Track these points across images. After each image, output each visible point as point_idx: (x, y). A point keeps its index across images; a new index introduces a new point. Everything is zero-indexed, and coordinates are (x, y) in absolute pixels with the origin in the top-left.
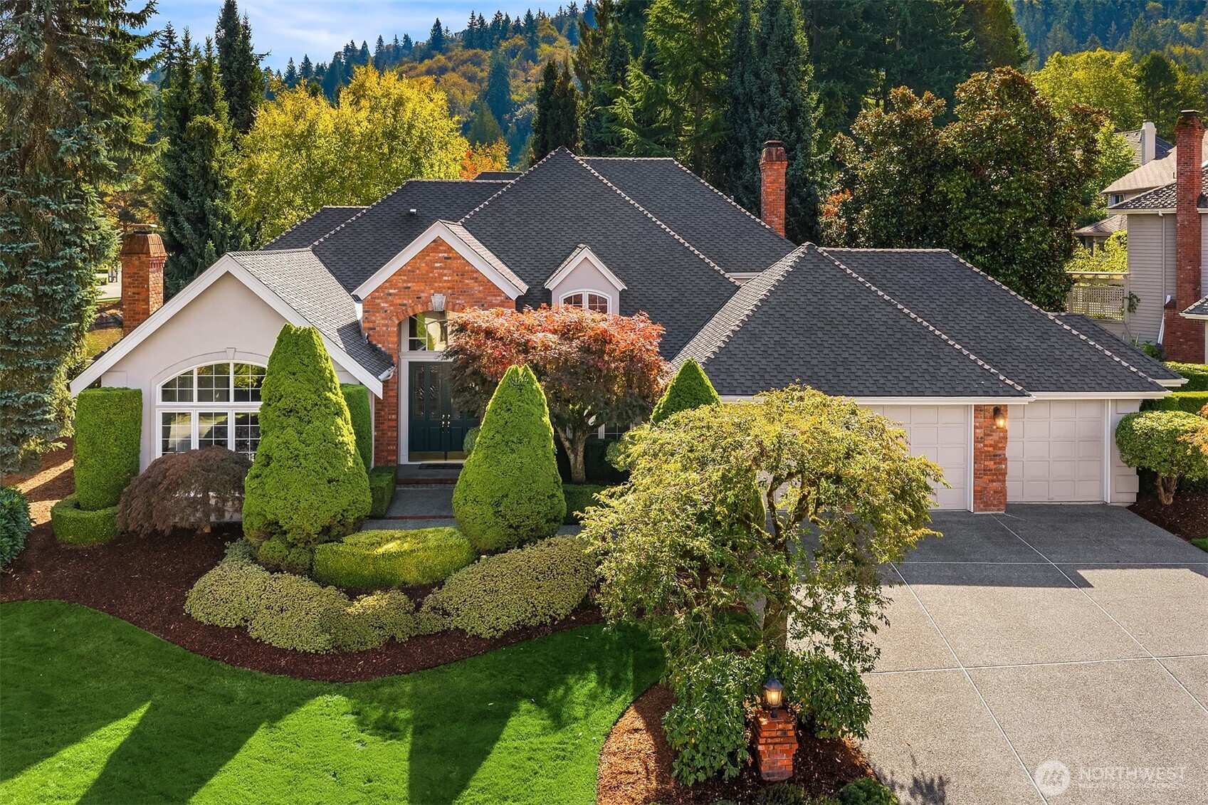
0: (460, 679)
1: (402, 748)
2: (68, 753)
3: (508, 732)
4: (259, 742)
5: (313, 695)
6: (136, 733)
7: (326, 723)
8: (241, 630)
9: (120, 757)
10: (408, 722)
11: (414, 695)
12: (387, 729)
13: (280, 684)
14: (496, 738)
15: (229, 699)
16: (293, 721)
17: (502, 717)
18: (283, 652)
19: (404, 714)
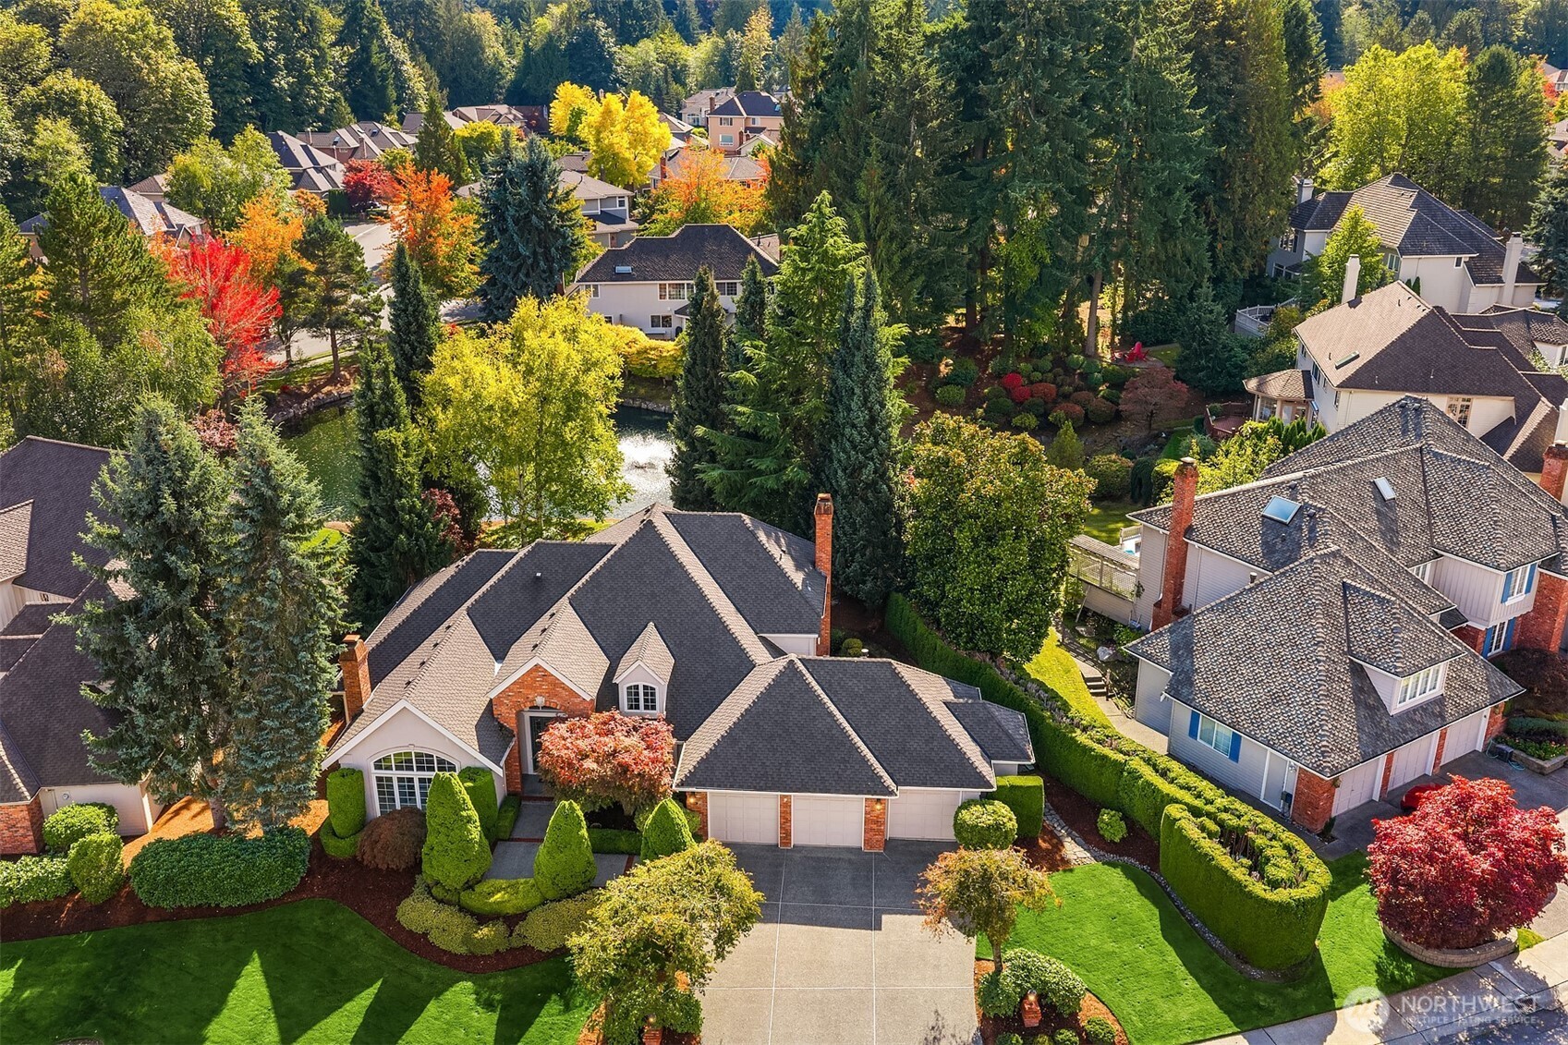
0: (529, 976)
1: (495, 1017)
2: (348, 1006)
3: (543, 1012)
4: (432, 1008)
5: (458, 981)
6: (377, 997)
7: (463, 999)
8: (425, 935)
9: (372, 1011)
10: (499, 1001)
11: (506, 985)
12: (489, 1005)
13: (443, 972)
14: (537, 1016)
15: (419, 979)
16: (448, 995)
17: (542, 1003)
18: (445, 952)
19: (498, 997)
